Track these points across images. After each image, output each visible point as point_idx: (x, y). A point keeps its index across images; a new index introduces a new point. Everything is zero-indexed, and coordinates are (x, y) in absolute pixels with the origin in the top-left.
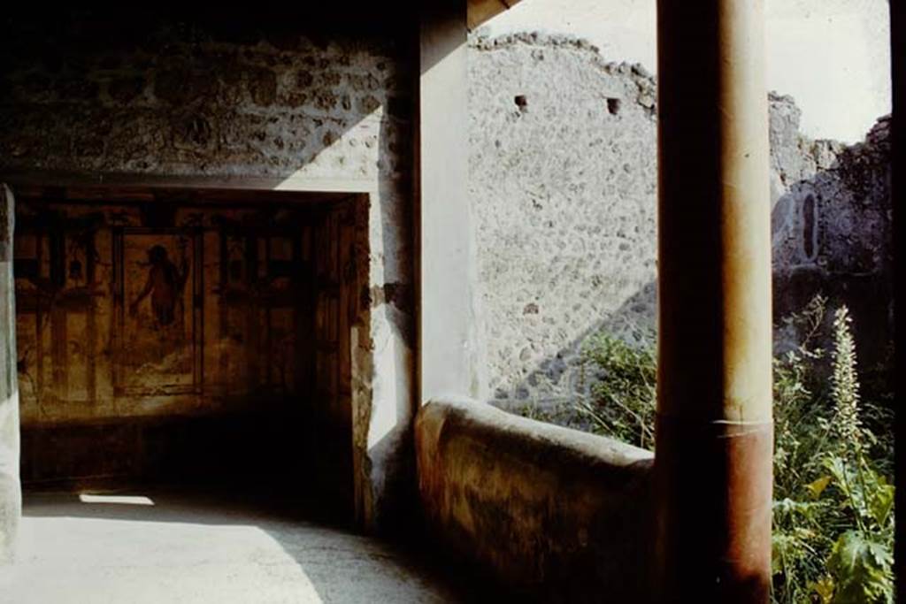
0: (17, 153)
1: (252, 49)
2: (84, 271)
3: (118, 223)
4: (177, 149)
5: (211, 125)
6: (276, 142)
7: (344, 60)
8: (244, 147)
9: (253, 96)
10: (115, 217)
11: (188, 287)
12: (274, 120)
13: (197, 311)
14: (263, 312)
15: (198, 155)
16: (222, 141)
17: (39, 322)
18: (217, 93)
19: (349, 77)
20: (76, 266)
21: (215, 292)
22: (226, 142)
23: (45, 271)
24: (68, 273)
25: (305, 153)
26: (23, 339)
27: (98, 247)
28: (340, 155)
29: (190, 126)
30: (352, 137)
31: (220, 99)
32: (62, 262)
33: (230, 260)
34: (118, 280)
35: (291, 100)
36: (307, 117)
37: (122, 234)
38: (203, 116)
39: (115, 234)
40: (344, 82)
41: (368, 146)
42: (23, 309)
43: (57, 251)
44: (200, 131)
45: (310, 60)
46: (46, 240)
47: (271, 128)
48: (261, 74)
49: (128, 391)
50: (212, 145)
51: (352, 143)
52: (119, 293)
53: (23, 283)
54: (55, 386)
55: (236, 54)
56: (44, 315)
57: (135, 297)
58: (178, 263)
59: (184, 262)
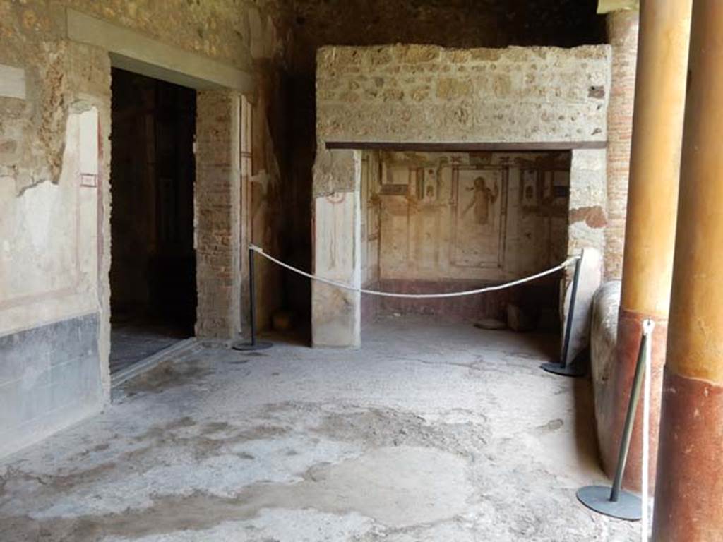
0: (361, 133)
1: (496, 63)
2: (435, 191)
3: (456, 163)
4: (448, 128)
5: (469, 112)
6: (510, 120)
7: (557, 64)
8: (489, 124)
9: (495, 92)
10: (454, 159)
12: (508, 106)
13: (503, 217)
14: (546, 219)
15: (461, 130)
16: (475, 121)
17: (408, 222)
18: (473, 92)
19: (561, 75)
20: (430, 189)
21: (515, 206)
22: (478, 121)
23: (413, 191)
24: (425, 192)
25: (529, 127)
26: (400, 230)
27: (443, 178)
28: (553, 127)
29: (456, 113)
30: (561, 114)
31: (474, 96)
32: (423, 186)
33: (526, 186)
34: (454, 198)
35: (520, 94)
36: (531, 103)
37: (458, 170)
38: (464, 107)
39: (454, 169)
40: (557, 78)
41: (573, 119)
42: (400, 213)
43: (420, 180)
44: (462, 116)
45: (534, 67)
46: (414, 173)
47: (506, 111)
48: (500, 79)
49: (458, 263)
50: (469, 124)
51: (561, 118)
52: (455, 205)
53: (401, 199)
54: (416, 258)
55: (485, 67)
56: (412, 218)
57: (464, 208)
58: (492, 188)
59: (496, 187)
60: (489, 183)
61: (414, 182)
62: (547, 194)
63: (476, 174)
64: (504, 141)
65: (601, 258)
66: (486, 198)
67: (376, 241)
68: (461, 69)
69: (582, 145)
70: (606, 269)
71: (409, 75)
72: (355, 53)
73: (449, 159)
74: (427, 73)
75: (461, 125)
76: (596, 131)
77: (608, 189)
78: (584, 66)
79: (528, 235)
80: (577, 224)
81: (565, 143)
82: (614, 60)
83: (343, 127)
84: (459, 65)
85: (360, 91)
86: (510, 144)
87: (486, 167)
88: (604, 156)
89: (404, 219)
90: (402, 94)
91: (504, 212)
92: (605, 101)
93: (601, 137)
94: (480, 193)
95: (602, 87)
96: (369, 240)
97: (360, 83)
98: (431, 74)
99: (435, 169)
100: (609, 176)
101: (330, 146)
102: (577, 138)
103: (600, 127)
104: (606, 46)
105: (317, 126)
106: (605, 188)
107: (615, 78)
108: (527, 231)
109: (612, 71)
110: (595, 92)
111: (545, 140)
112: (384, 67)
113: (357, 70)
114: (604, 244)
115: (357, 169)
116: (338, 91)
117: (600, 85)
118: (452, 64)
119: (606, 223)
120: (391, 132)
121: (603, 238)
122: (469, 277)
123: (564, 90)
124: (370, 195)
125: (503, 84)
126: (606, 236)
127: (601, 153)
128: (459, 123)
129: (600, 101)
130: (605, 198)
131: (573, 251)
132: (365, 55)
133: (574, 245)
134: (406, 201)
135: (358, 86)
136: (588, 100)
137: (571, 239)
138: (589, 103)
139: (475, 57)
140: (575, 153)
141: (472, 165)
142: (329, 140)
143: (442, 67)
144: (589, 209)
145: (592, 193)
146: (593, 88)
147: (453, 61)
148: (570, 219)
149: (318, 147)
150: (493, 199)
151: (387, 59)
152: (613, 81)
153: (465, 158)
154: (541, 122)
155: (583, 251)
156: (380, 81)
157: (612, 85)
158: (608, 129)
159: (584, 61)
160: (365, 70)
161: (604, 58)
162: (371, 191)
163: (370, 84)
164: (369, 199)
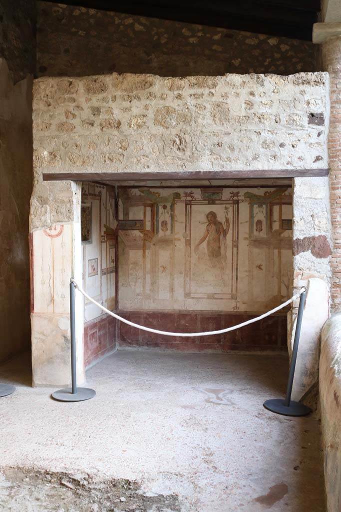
0: (78, 164)
1: (213, 91)
2: (169, 225)
3: (189, 198)
4: (166, 156)
5: (188, 140)
6: (230, 147)
9: (214, 119)
10: (187, 195)
11: (229, 236)
12: (228, 134)
13: (235, 249)
14: (276, 251)
17: (144, 256)
18: (191, 120)
19: (280, 102)
20: (164, 223)
21: (246, 239)
23: (148, 226)
24: (160, 227)
25: (250, 154)
26: (135, 263)
27: (177, 212)
28: (273, 154)
29: (174, 141)
30: (282, 141)
31: (193, 123)
32: (158, 221)
33: (256, 220)
34: (188, 232)
35: (239, 120)
36: (250, 130)
37: (191, 205)
38: (182, 135)
39: (186, 204)
40: (276, 104)
41: (293, 146)
42: (136, 247)
43: (155, 214)
44: (180, 144)
45: (252, 94)
46: (149, 209)
47: (226, 139)
48: (218, 106)
49: (192, 295)
50: (188, 153)
51: (282, 145)
52: (188, 238)
53: (136, 233)
54: (152, 290)
55: (203, 94)
56: (147, 252)
57: (197, 242)
58: (223, 221)
59: (227, 220)
60: (221, 218)
61: (149, 217)
62: (276, 226)
63: (208, 208)
64: (225, 170)
65: (328, 289)
66: (218, 232)
67: (113, 275)
68: (179, 97)
69: (304, 173)
70: (333, 301)
71: (126, 104)
72: (71, 83)
73: (182, 195)
74: (144, 102)
75: (180, 154)
76: (318, 159)
77: (332, 217)
78: (303, 93)
79: (259, 267)
80: (302, 254)
81: (287, 171)
82: (333, 87)
83: (61, 158)
84: (176, 93)
85: (76, 122)
86: (231, 172)
87: (217, 202)
88: (327, 184)
89: (140, 252)
90: (119, 123)
91: (236, 245)
92: (325, 128)
93: (323, 165)
94: (213, 227)
95: (322, 114)
96: (103, 274)
97: (76, 112)
98: (148, 102)
99: (168, 205)
100: (332, 205)
101: (48, 177)
102: (299, 165)
103: (321, 155)
104: (323, 73)
105: (34, 158)
106: (329, 217)
107: (334, 105)
108: (258, 263)
109: (331, 98)
110: (315, 119)
111: (266, 168)
112: (101, 96)
113: (74, 100)
114: (330, 274)
115: (75, 201)
116: (55, 122)
117: (319, 111)
118: (169, 92)
119: (331, 253)
120: (108, 162)
121: (329, 268)
122: (203, 309)
123: (284, 118)
124: (104, 229)
125: (221, 112)
126: (331, 266)
127: (323, 181)
128: (178, 152)
129: (321, 128)
130: (330, 226)
131: (299, 282)
132: (80, 84)
133: (300, 276)
134: (142, 235)
135: (74, 116)
136: (309, 127)
137: (296, 271)
138: (309, 129)
139: (192, 85)
140: (298, 181)
141: (204, 200)
142: (46, 172)
143: (158, 95)
144: (314, 238)
145: (316, 223)
146: (312, 115)
147: (170, 89)
148: (295, 250)
149: (35, 179)
150: (225, 233)
151: (103, 89)
152: (332, 107)
153: (198, 193)
154: (262, 150)
155: (309, 281)
156: (96, 111)
157: (332, 112)
158: (330, 157)
159: (302, 87)
160: (82, 100)
161: (322, 85)
162: (105, 226)
163: (86, 114)
164: (103, 234)
